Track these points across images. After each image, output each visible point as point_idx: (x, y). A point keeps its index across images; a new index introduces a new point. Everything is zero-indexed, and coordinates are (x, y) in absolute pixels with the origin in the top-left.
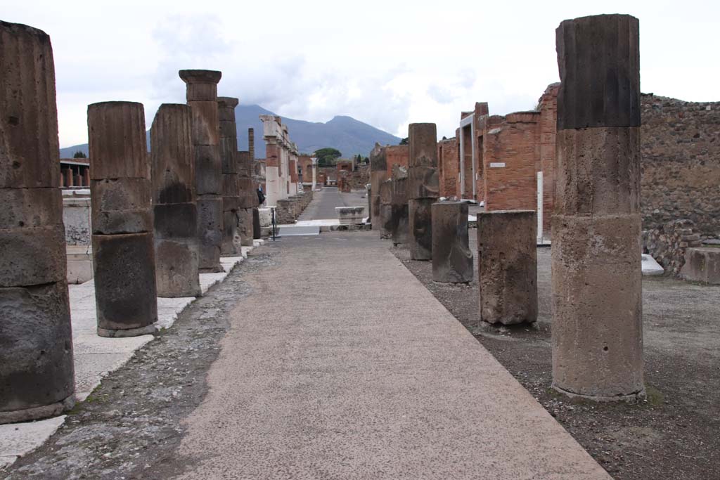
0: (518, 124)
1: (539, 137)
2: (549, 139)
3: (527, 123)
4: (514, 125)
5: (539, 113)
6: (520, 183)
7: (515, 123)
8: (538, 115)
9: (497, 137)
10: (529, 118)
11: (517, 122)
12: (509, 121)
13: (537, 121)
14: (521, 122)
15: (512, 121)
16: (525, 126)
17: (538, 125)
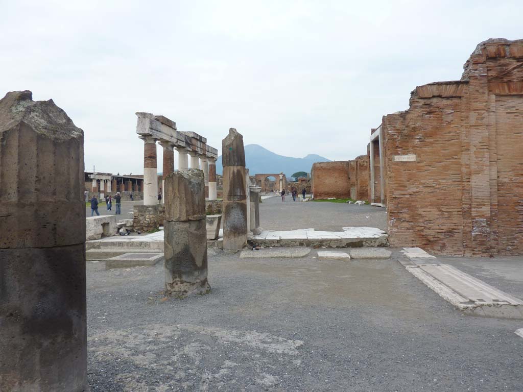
0: (435, 100)
1: (467, 117)
2: (482, 119)
3: (447, 98)
4: (428, 102)
5: (467, 83)
6: (440, 184)
7: (430, 98)
8: (465, 86)
9: (405, 119)
10: (450, 90)
11: (434, 97)
12: (421, 95)
13: (463, 95)
14: (440, 96)
15: (426, 96)
16: (445, 102)
17: (464, 100)
